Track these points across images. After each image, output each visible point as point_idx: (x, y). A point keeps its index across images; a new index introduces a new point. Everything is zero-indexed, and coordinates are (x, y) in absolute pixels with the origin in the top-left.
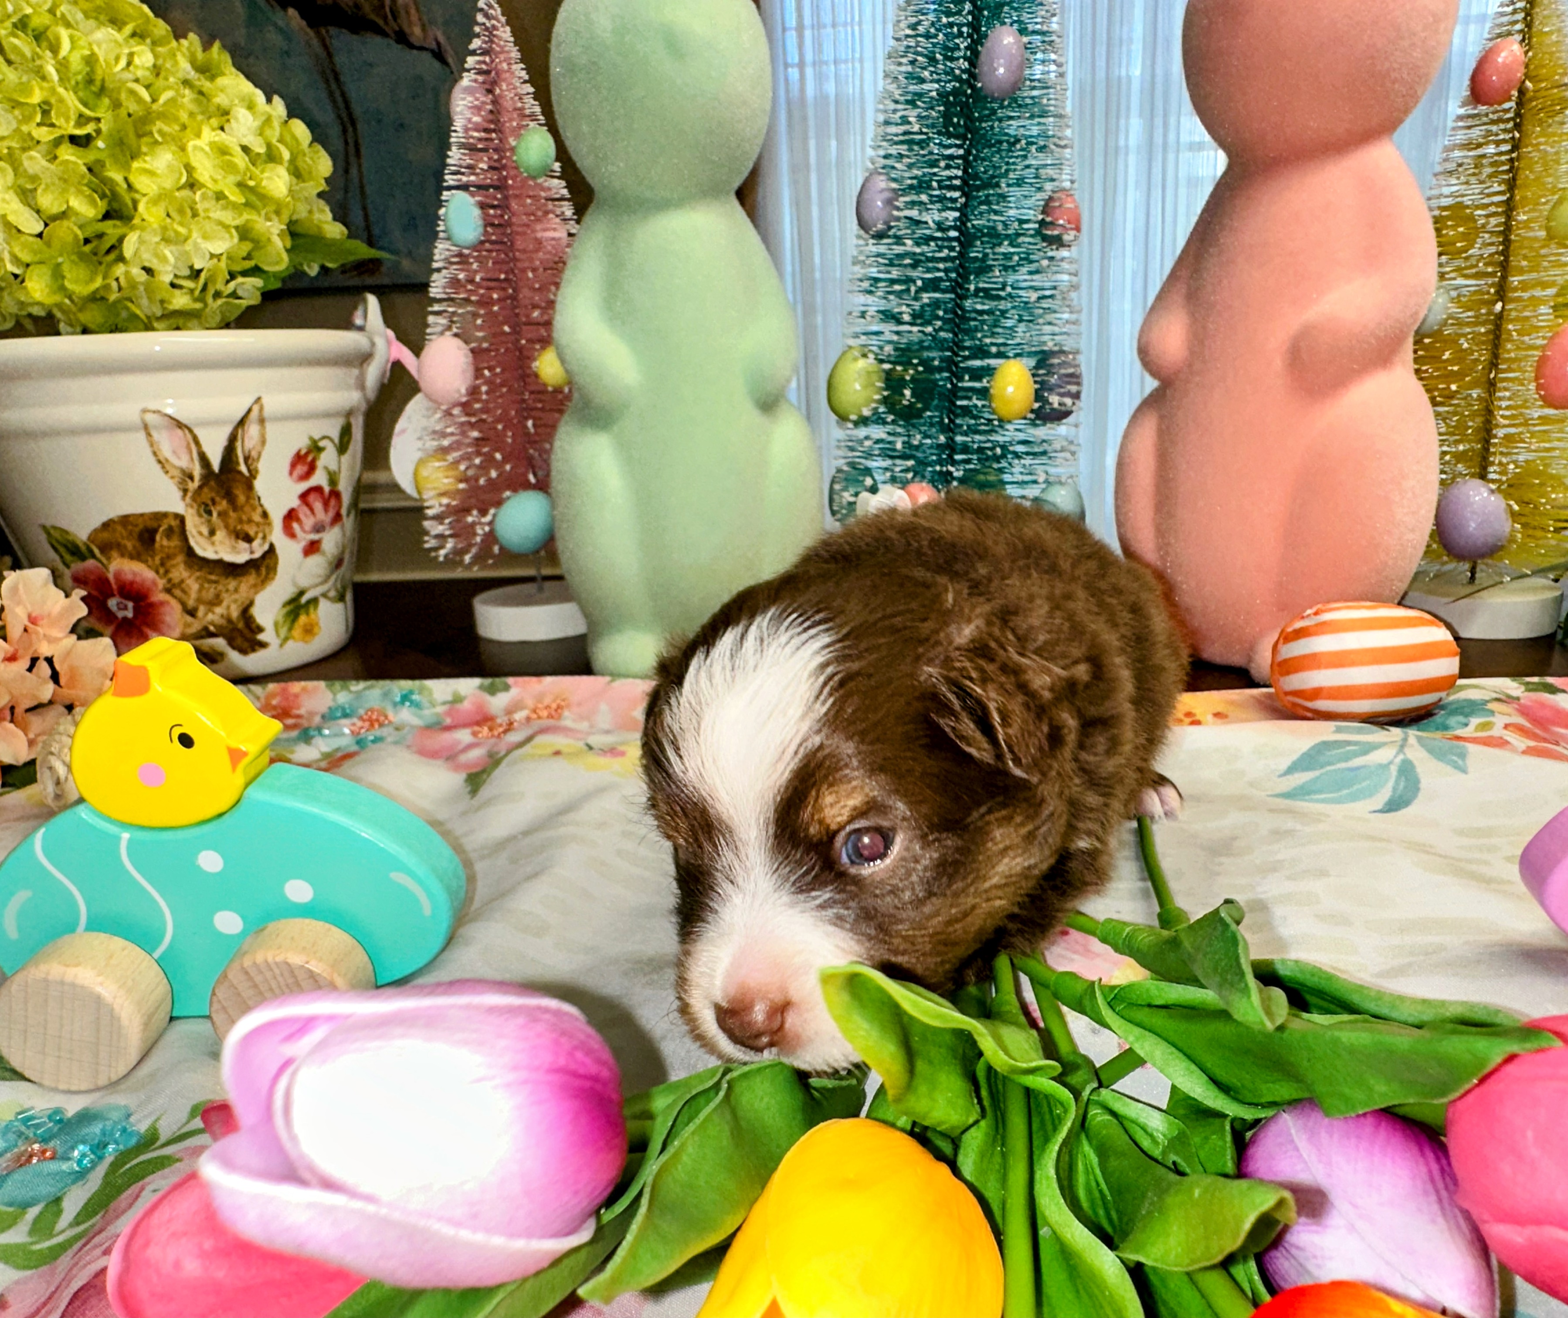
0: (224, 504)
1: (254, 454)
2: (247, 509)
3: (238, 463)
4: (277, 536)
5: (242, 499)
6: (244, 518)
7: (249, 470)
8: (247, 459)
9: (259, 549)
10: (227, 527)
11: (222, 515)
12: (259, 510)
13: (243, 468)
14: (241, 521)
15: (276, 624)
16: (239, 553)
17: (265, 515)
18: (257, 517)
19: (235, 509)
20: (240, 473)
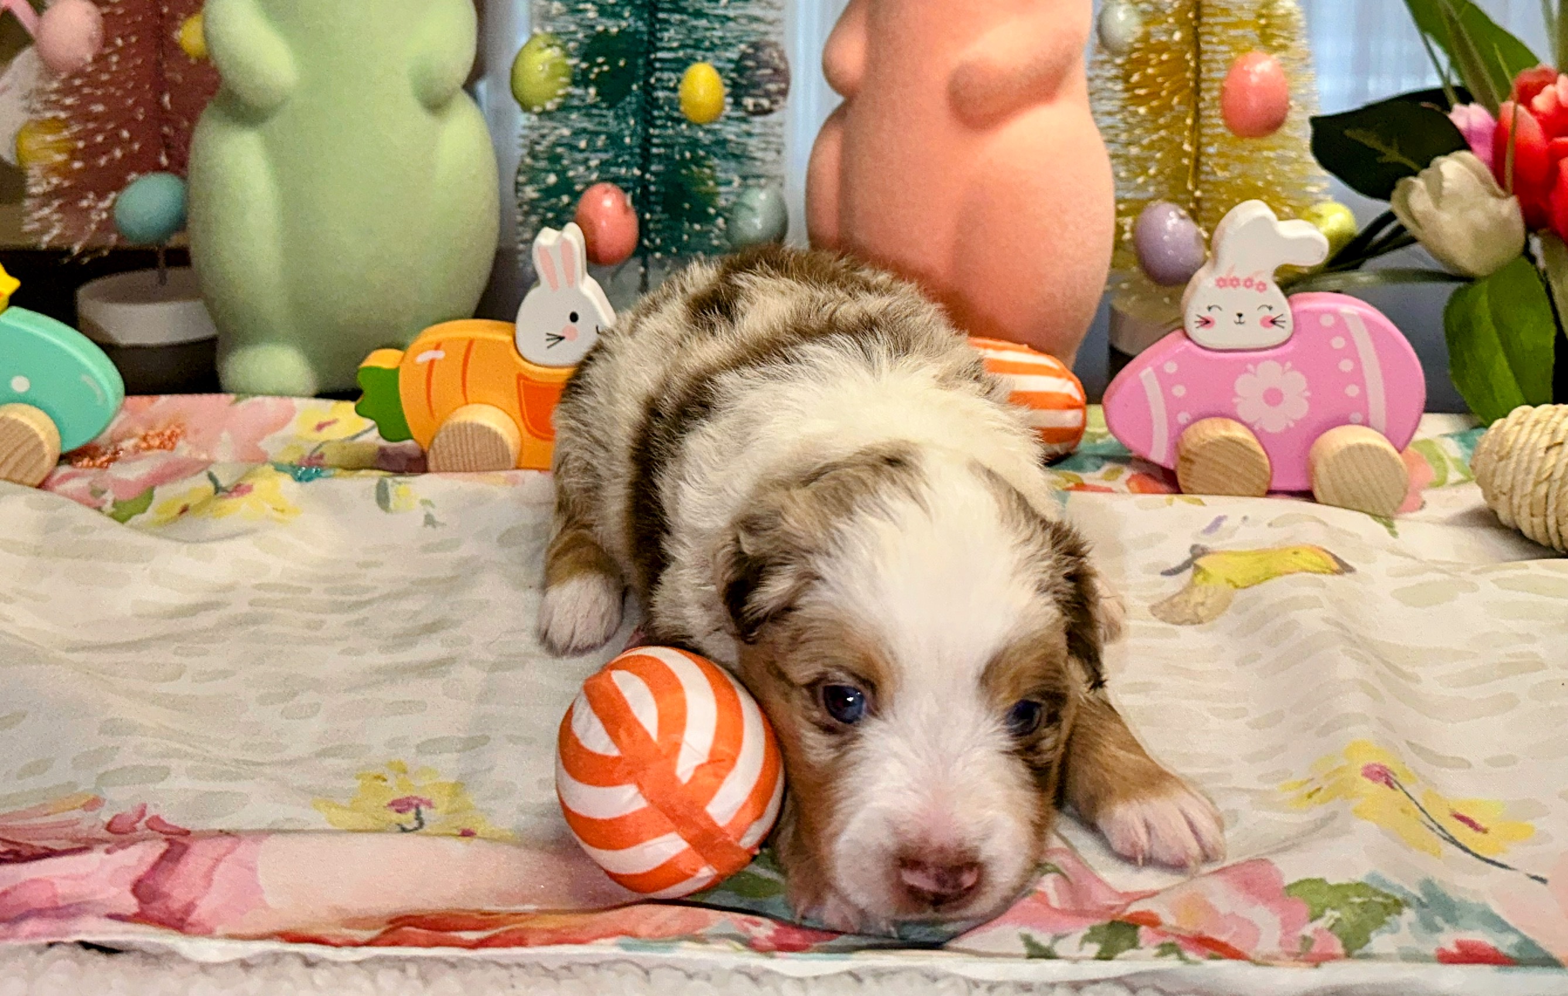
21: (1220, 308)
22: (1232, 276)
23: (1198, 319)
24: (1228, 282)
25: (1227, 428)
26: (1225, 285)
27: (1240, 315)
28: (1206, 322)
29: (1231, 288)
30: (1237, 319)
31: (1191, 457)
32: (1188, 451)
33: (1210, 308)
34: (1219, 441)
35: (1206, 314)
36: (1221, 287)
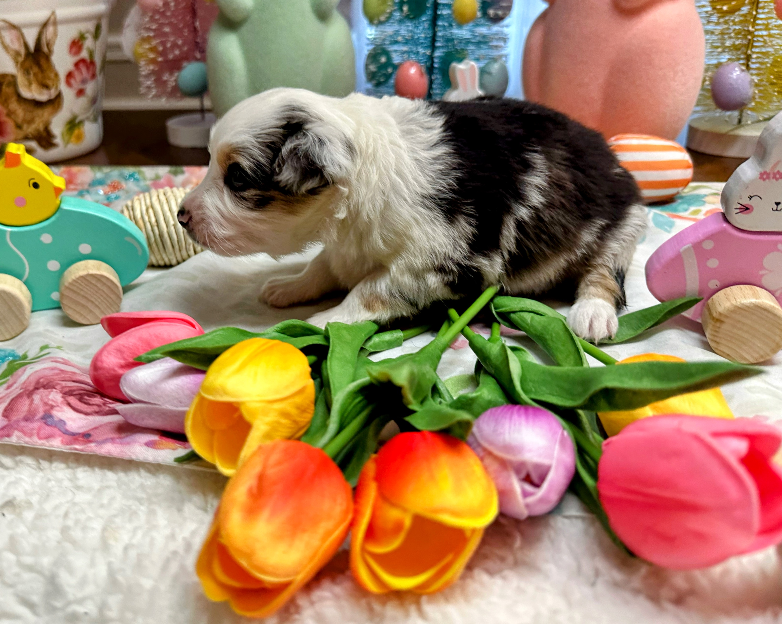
0: (36, 69)
1: (51, 41)
2: (47, 71)
3: (43, 47)
4: (63, 87)
5: (45, 66)
6: (46, 76)
7: (49, 51)
8: (47, 44)
10: (37, 81)
11: (35, 75)
12: (54, 72)
13: (46, 49)
14: (44, 78)
15: (63, 135)
16: (43, 95)
17: (56, 74)
18: (53, 76)
19: (42, 71)
20: (44, 52)
21: (761, 199)
22: (776, 171)
23: (739, 206)
24: (772, 176)
25: (755, 296)
26: (768, 178)
27: (778, 204)
28: (746, 209)
29: (774, 180)
30: (775, 207)
31: (723, 319)
32: (720, 314)
33: (751, 198)
34: (748, 307)
35: (746, 201)
36: (764, 180)
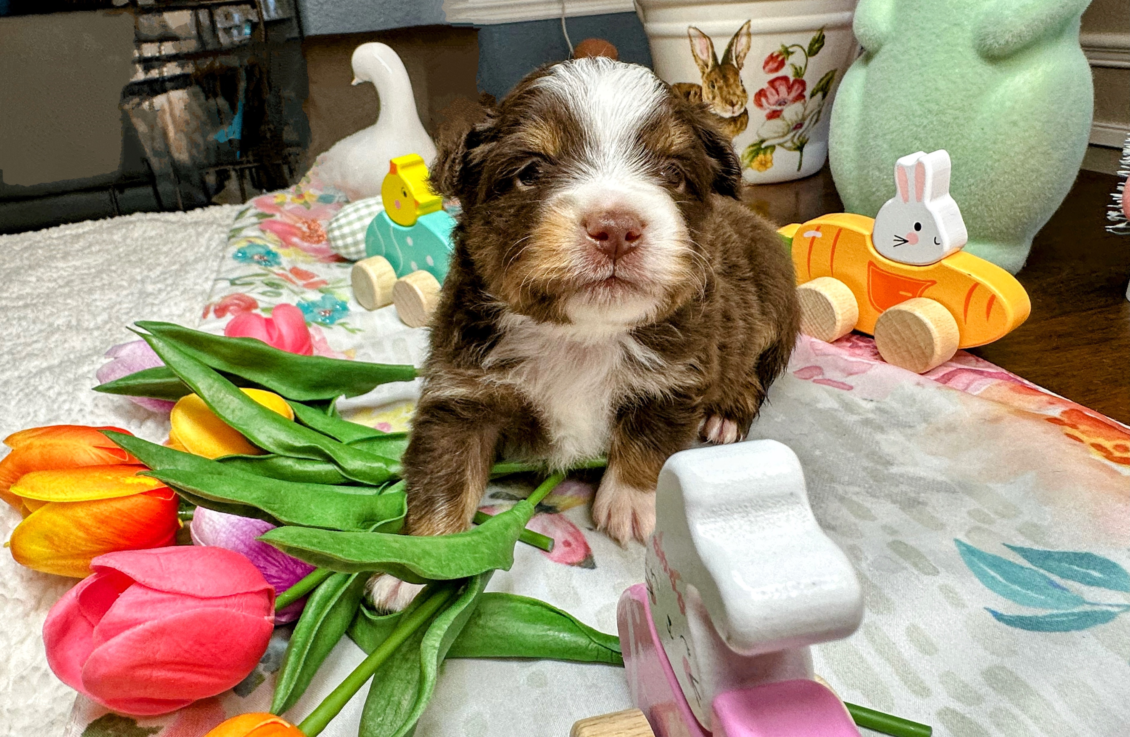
0: (721, 82)
1: (742, 55)
2: (734, 86)
3: (732, 60)
5: (732, 81)
6: (731, 92)
7: (738, 64)
8: (737, 58)
9: (738, 111)
10: (722, 97)
11: (720, 88)
12: (741, 88)
13: (734, 63)
14: (729, 93)
16: (726, 111)
17: (744, 91)
18: (738, 92)
19: (728, 86)
20: (733, 65)
